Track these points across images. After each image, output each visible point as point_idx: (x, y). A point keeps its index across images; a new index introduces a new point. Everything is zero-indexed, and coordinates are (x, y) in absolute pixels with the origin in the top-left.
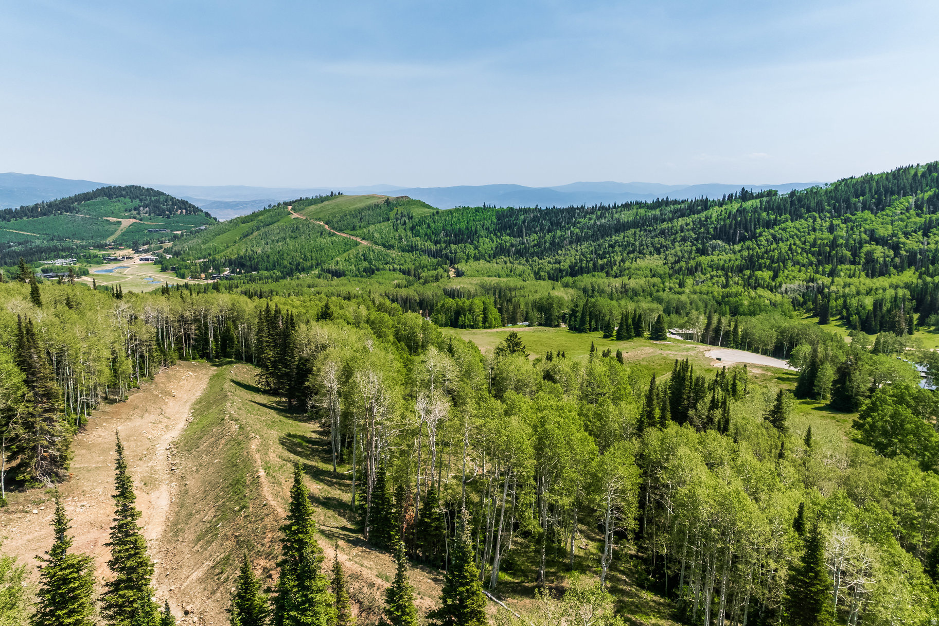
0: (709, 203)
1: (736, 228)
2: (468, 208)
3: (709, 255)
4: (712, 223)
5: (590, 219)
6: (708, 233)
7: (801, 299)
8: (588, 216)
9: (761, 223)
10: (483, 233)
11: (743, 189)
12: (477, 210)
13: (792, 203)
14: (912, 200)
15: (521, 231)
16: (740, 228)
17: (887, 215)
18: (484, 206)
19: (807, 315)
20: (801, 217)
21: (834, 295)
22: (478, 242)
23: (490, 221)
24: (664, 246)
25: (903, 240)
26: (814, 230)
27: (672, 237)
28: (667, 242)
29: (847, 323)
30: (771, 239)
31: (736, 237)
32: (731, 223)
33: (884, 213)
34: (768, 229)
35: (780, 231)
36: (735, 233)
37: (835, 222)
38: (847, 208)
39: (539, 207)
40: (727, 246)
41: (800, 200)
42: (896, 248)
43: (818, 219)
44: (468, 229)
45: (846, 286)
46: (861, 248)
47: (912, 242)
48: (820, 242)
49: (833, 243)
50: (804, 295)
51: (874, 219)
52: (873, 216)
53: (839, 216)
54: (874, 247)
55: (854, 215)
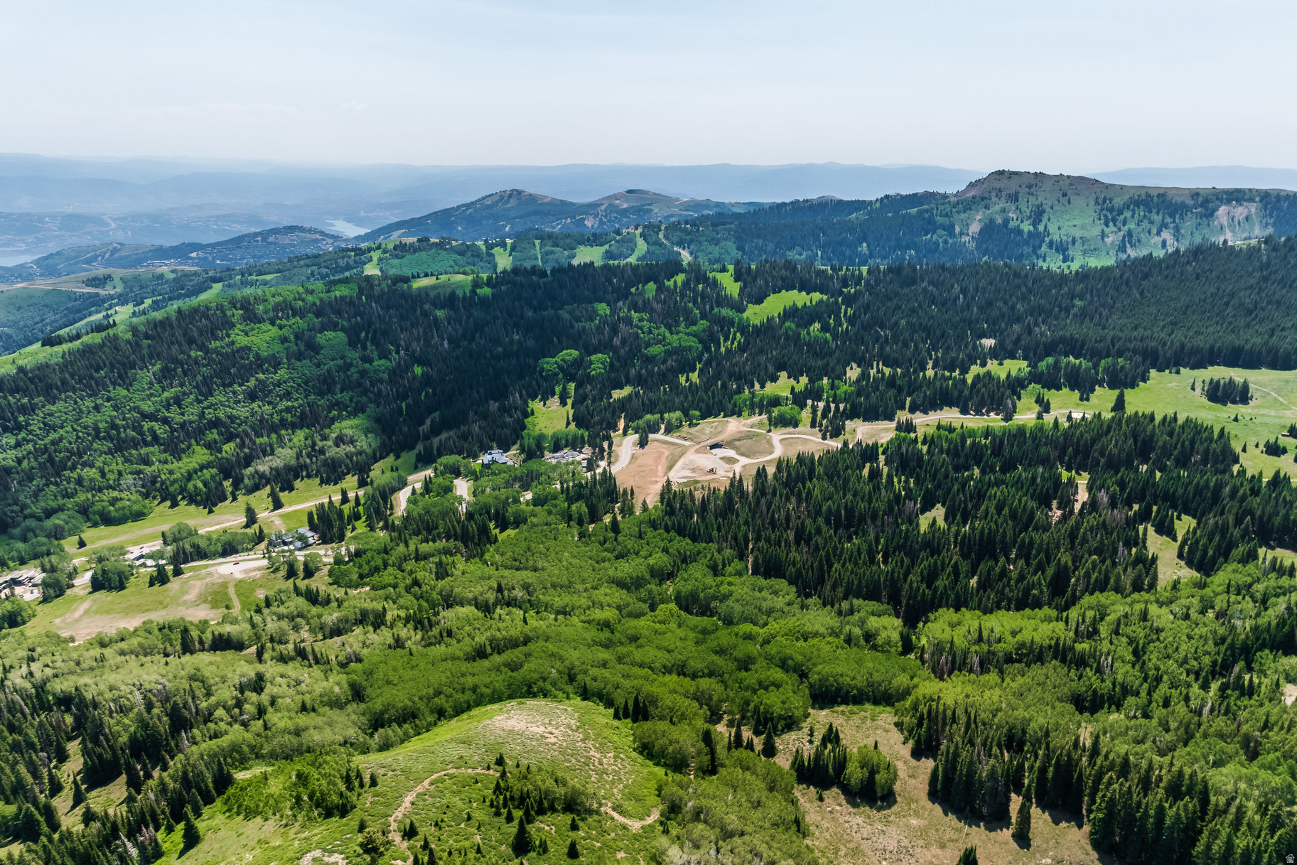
7: (144, 490)
13: (31, 381)
14: (150, 374)
17: (139, 390)
19: (156, 502)
20: (58, 399)
21: (167, 481)
25: (166, 414)
26: (82, 412)
29: (192, 500)
30: (44, 427)
33: (134, 388)
34: (30, 416)
35: (47, 417)
37: (99, 401)
38: (97, 385)
42: (165, 421)
43: (79, 401)
45: (171, 472)
46: (142, 427)
47: (174, 415)
48: (101, 425)
49: (113, 426)
50: (143, 486)
51: (130, 395)
52: (126, 392)
53: (96, 394)
54: (150, 424)
55: (109, 392)
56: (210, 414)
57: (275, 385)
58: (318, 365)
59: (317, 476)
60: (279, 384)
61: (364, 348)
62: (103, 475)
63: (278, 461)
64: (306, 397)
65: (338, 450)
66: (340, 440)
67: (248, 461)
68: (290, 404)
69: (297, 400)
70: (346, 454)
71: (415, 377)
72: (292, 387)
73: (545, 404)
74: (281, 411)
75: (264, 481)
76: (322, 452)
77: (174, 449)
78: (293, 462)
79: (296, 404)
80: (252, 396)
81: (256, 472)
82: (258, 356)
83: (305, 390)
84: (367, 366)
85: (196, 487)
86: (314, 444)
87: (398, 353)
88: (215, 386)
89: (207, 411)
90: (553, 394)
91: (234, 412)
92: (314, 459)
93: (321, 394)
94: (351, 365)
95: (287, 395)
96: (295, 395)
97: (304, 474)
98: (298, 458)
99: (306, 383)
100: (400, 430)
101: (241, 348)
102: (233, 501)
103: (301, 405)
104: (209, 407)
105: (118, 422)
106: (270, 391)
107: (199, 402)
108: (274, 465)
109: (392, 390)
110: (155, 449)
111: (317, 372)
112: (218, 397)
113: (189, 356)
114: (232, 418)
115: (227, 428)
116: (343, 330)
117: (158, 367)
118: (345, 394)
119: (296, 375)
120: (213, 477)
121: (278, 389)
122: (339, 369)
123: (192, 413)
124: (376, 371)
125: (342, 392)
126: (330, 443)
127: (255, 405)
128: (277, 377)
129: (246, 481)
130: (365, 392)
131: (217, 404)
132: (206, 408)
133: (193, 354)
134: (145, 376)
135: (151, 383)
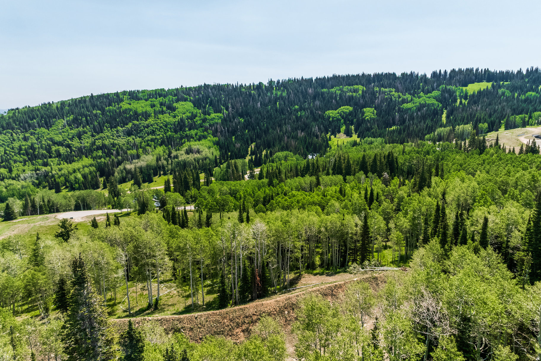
7: (37, 182)
14: (65, 122)
17: (55, 129)
19: (45, 189)
21: (56, 176)
25: (70, 142)
26: (14, 140)
29: (72, 189)
33: (52, 128)
37: (27, 135)
38: (29, 127)
42: (68, 146)
43: (14, 134)
45: (60, 170)
46: (51, 149)
47: (76, 143)
48: (23, 147)
49: (32, 147)
50: (37, 179)
51: (49, 132)
52: (47, 130)
53: (26, 131)
54: (57, 147)
55: (36, 130)
56: (99, 143)
57: (144, 127)
58: (175, 117)
59: (171, 174)
60: (148, 126)
61: (205, 107)
62: (10, 171)
63: (142, 163)
64: (165, 133)
65: (188, 156)
66: (189, 151)
67: (119, 163)
68: (154, 137)
69: (159, 135)
70: (195, 159)
71: (239, 122)
72: (156, 128)
73: (335, 137)
74: (148, 140)
75: (130, 176)
76: (176, 157)
77: (69, 159)
78: (154, 163)
79: (158, 137)
80: (129, 133)
81: (125, 169)
82: (136, 113)
83: (164, 130)
84: (207, 116)
85: (76, 178)
86: (170, 153)
87: (227, 109)
88: (105, 128)
89: (97, 141)
90: (339, 132)
91: (116, 142)
92: (170, 161)
93: (176, 132)
94: (196, 116)
95: (153, 133)
96: (158, 133)
97: (162, 173)
98: (157, 161)
99: (166, 126)
100: (234, 146)
101: (126, 109)
102: (103, 189)
103: (161, 138)
104: (99, 139)
105: (36, 146)
106: (141, 131)
107: (93, 136)
108: (139, 165)
109: (224, 128)
110: (56, 160)
111: (172, 120)
112: (107, 133)
113: (92, 112)
114: (114, 145)
115: (109, 150)
116: (190, 101)
117: (71, 117)
118: (192, 131)
119: (160, 122)
120: (91, 173)
121: (146, 129)
122: (188, 118)
123: (87, 141)
124: (213, 119)
125: (190, 130)
126: (183, 152)
127: (130, 139)
128: (147, 122)
129: (116, 174)
130: (206, 130)
131: (104, 137)
132: (97, 139)
133: (94, 112)
134: (61, 122)
135: (64, 126)
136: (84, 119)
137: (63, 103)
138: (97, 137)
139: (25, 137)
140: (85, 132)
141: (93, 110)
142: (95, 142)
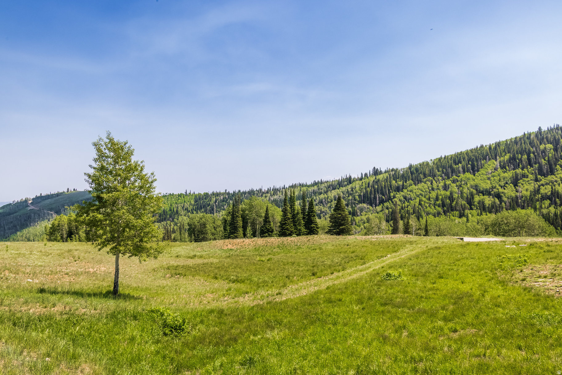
0: (352, 180)
1: (375, 194)
2: (173, 195)
3: (358, 216)
4: (357, 192)
5: (266, 197)
6: (355, 200)
8: (264, 195)
9: (393, 189)
10: (183, 213)
11: (374, 168)
12: (180, 195)
13: (412, 173)
14: (497, 163)
15: (213, 210)
16: (378, 193)
17: (482, 174)
18: (186, 193)
20: (421, 182)
22: (178, 219)
23: (189, 203)
24: (323, 212)
25: (501, 190)
26: (433, 189)
27: (329, 205)
28: (325, 209)
30: (403, 199)
31: (376, 200)
32: (371, 190)
33: (479, 172)
34: (398, 192)
35: (409, 193)
36: (375, 198)
37: (448, 182)
38: (452, 173)
39: (227, 191)
40: (371, 208)
41: (417, 170)
42: (498, 196)
43: (434, 182)
44: (171, 210)
46: (473, 198)
47: (509, 191)
48: (440, 197)
49: (450, 197)
51: (474, 178)
52: (472, 176)
53: (448, 178)
54: (482, 197)
55: (459, 176)
56: (546, 190)
88: (558, 167)
89: (543, 188)
104: (547, 184)
105: (456, 195)
107: (536, 180)
113: (537, 148)
117: (507, 157)
131: (556, 181)
132: (543, 185)
133: (542, 147)
134: (492, 164)
135: (496, 169)
136: (525, 156)
137: (498, 144)
138: (543, 182)
139: (445, 184)
140: (524, 176)
141: (541, 144)
142: (539, 190)
